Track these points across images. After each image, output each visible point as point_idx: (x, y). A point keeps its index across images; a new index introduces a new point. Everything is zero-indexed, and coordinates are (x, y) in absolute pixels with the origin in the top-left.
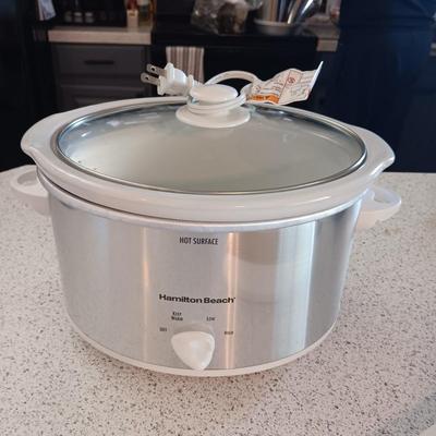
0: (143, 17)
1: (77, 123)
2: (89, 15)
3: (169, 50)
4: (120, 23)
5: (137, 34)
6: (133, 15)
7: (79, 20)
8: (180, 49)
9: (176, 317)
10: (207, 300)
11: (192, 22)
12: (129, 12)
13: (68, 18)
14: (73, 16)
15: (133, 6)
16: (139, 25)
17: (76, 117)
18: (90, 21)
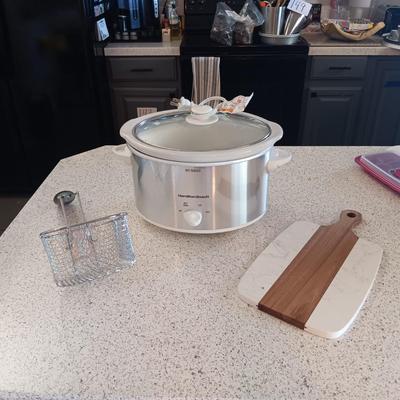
0: (174, 34)
1: (142, 123)
2: (134, 33)
3: (193, 59)
4: (157, 38)
5: (170, 48)
6: (166, 32)
7: (127, 38)
8: (202, 59)
9: (185, 204)
10: (198, 197)
11: (212, 36)
12: (163, 30)
13: (118, 37)
14: (122, 35)
15: (166, 25)
16: (171, 40)
17: (141, 120)
18: (135, 38)
